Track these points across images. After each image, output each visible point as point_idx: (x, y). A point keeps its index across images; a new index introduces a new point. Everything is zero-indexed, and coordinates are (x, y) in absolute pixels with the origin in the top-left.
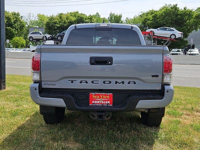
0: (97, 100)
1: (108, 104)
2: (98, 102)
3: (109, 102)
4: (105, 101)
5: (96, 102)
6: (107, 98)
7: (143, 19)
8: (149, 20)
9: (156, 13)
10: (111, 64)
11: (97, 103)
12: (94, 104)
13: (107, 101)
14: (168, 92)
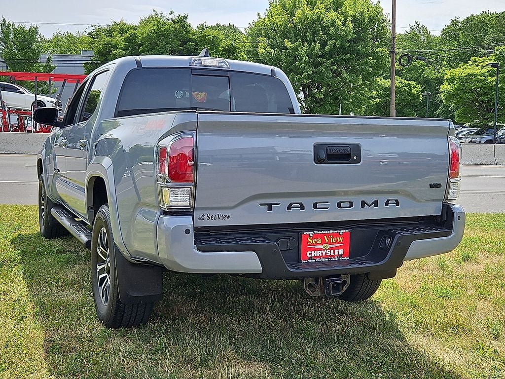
0: (317, 250)
1: (340, 256)
2: (319, 253)
3: (341, 252)
4: (334, 249)
5: (314, 254)
6: (337, 242)
7: (99, 44)
8: (116, 47)
9: (132, 31)
10: (358, 161)
11: (317, 257)
12: (311, 258)
13: (338, 248)
14: (459, 218)
